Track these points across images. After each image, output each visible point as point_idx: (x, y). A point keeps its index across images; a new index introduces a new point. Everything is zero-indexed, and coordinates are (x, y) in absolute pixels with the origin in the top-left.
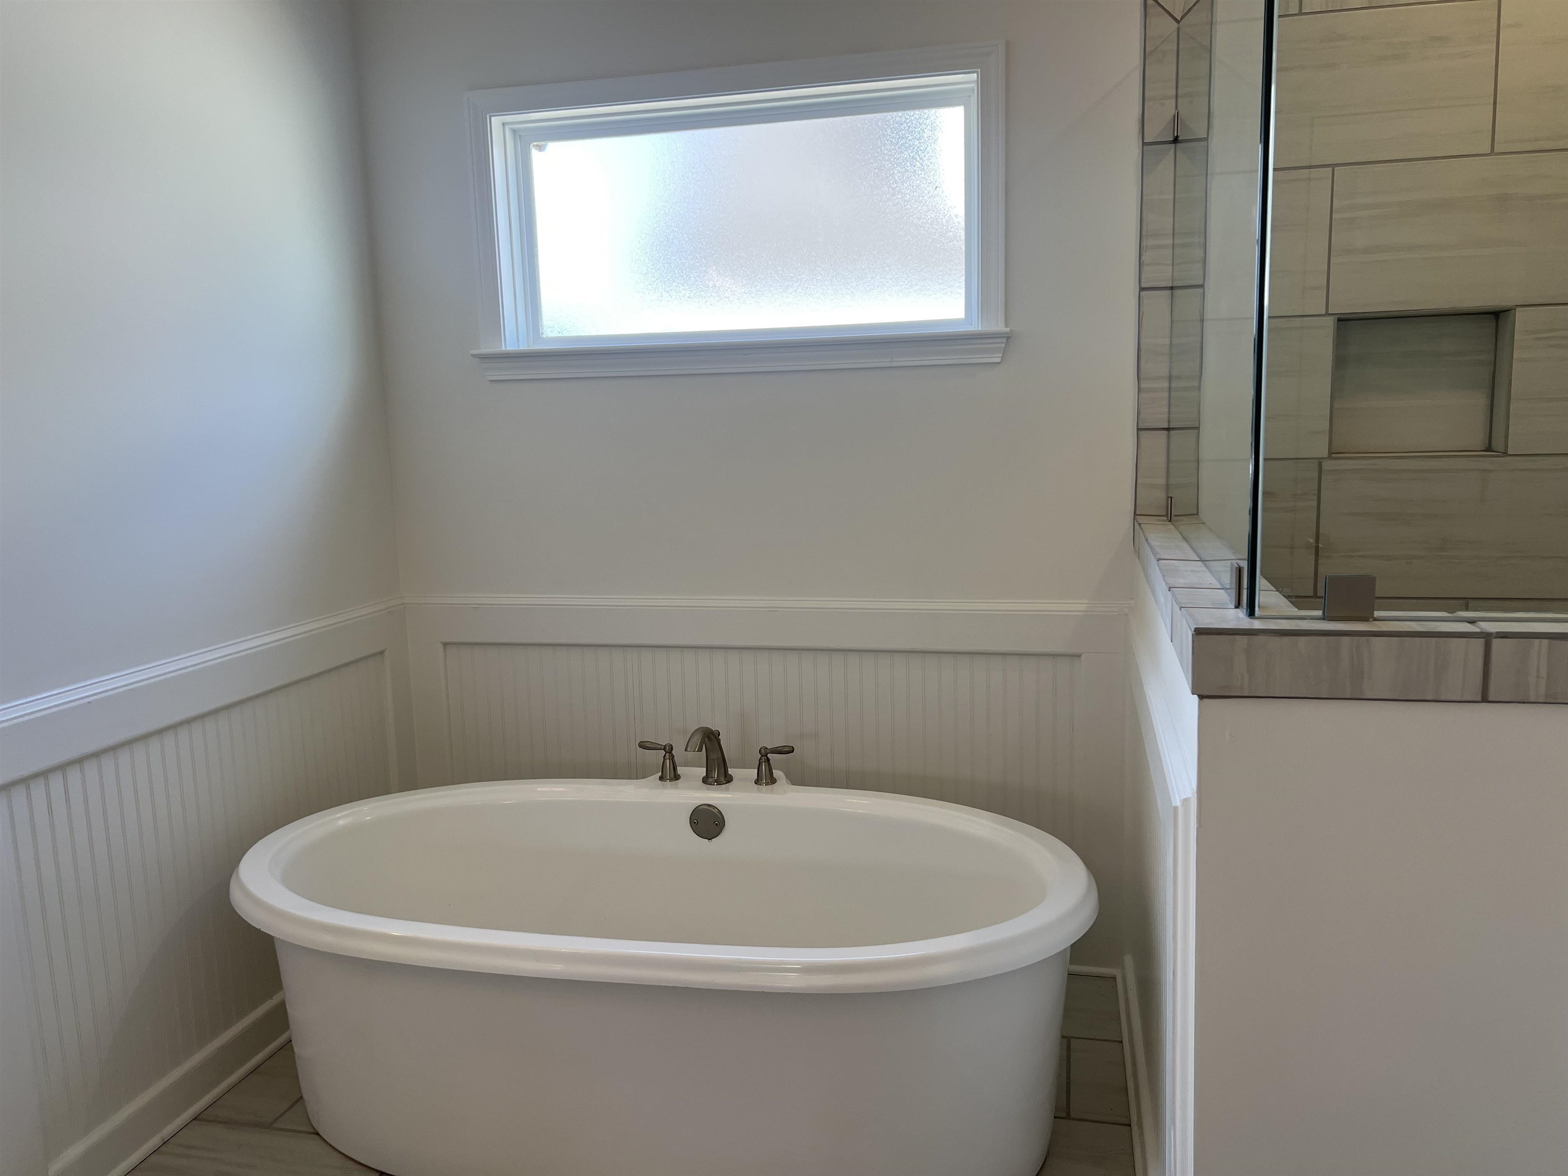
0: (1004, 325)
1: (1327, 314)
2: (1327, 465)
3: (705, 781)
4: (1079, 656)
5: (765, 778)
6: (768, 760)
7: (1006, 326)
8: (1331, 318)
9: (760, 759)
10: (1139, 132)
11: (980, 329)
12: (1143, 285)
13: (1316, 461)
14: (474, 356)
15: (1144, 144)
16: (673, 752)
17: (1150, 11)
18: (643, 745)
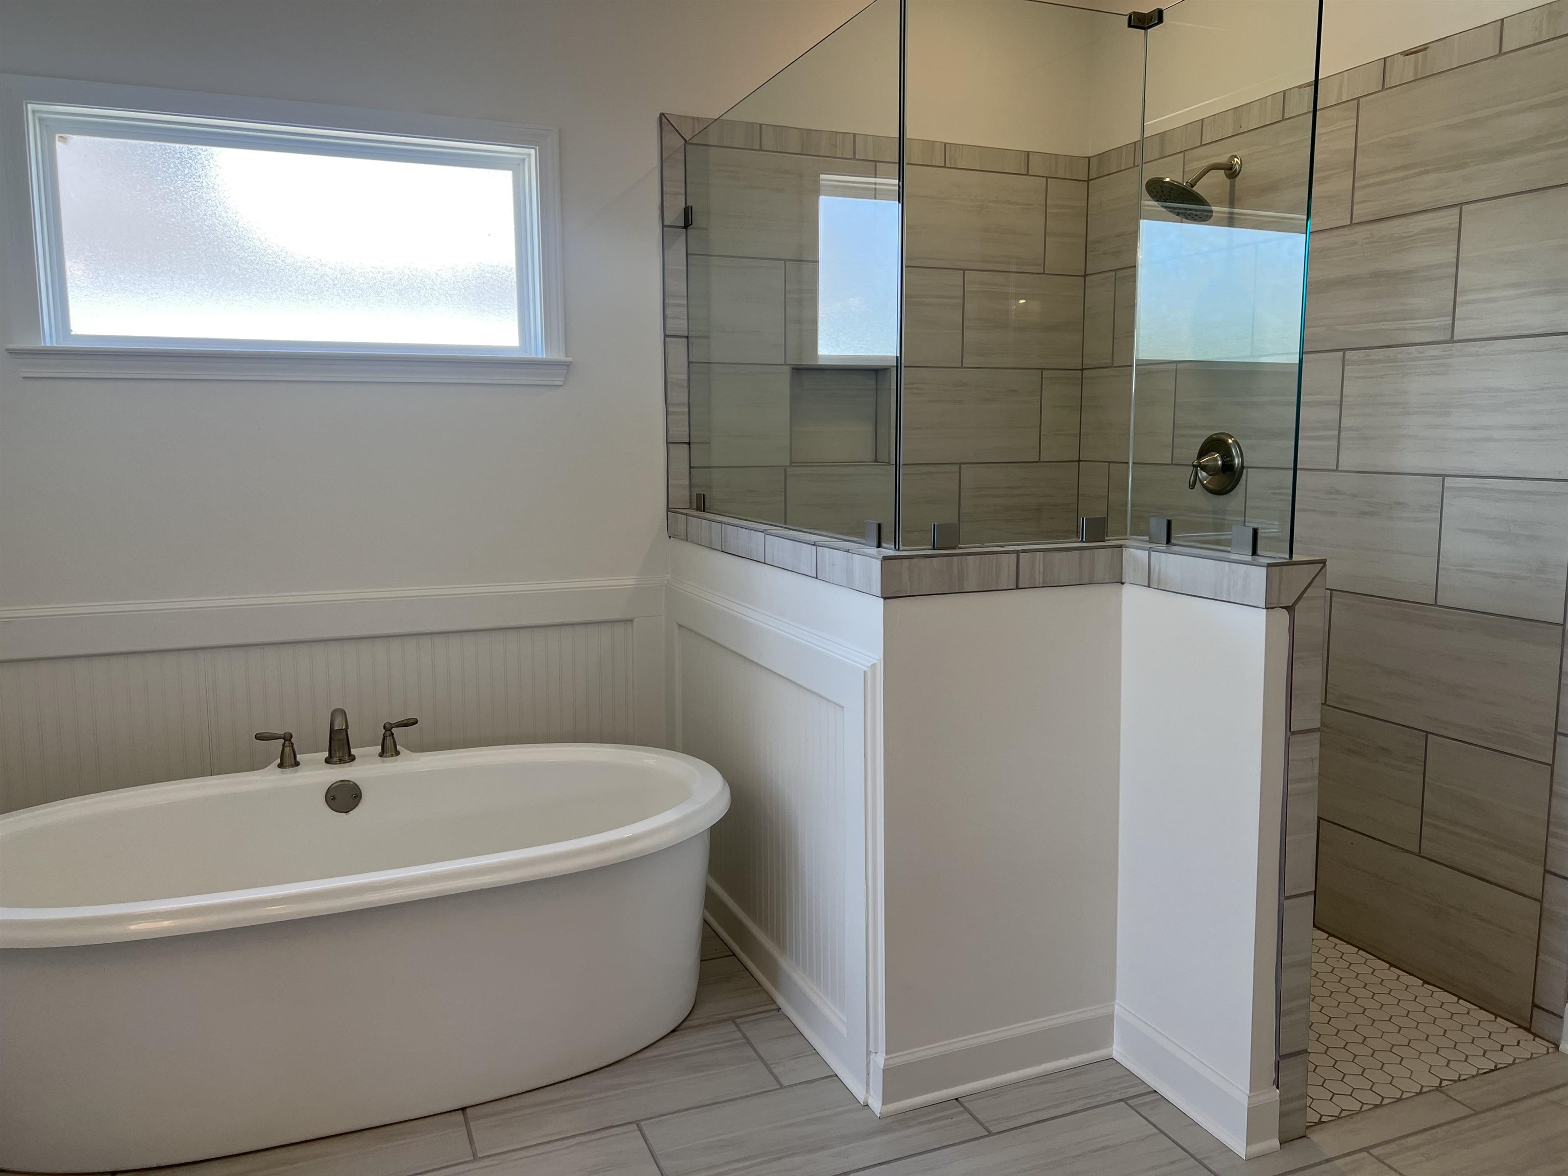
0: (565, 356)
1: (785, 364)
2: (790, 471)
3: (328, 761)
4: (631, 621)
5: (389, 749)
6: (393, 734)
7: (566, 356)
8: (788, 367)
9: (385, 734)
10: (659, 217)
11: (544, 356)
12: (668, 333)
13: (783, 468)
14: (7, 350)
15: (663, 226)
16: (292, 740)
17: (665, 127)
18: (259, 737)
